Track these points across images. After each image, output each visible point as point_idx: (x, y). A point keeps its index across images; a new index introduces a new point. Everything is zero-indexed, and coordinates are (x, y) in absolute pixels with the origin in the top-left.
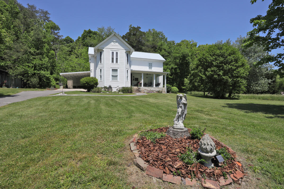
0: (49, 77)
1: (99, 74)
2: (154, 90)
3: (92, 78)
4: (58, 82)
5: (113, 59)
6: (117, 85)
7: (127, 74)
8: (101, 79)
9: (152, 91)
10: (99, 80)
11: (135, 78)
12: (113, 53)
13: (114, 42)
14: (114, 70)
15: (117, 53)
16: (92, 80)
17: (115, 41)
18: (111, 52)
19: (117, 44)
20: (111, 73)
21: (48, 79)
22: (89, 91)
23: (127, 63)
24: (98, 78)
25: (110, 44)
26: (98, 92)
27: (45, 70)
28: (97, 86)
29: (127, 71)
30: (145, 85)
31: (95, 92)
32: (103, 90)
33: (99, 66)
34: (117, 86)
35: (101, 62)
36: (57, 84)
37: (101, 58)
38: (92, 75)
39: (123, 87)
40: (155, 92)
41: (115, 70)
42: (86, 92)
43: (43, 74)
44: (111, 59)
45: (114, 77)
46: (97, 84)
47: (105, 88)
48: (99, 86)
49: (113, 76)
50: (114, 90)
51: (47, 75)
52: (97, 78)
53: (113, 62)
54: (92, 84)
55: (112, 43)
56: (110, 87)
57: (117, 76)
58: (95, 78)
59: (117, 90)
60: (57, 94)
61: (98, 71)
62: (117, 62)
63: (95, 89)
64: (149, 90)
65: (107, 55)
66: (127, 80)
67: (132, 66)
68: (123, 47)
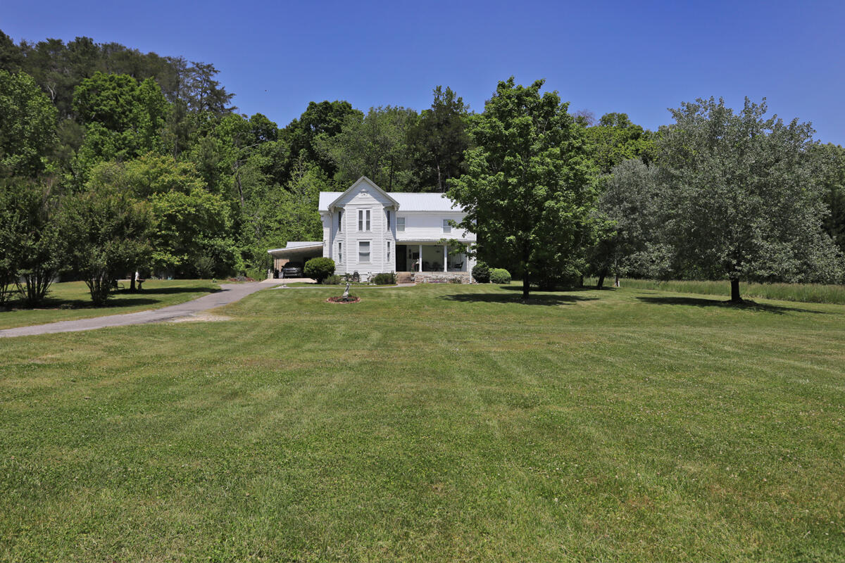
0: (232, 254)
1: (338, 252)
2: (444, 278)
3: (326, 258)
4: (249, 262)
5: (361, 223)
6: (369, 271)
7: (389, 249)
8: (340, 261)
9: (441, 280)
10: (337, 263)
11: (414, 254)
12: (361, 212)
13: (362, 192)
14: (362, 244)
15: (368, 212)
16: (325, 263)
17: (364, 190)
18: (357, 211)
19: (369, 195)
20: (357, 248)
21: (230, 256)
22: (319, 282)
23: (388, 229)
24: (335, 258)
25: (355, 196)
26: (334, 284)
27: (224, 235)
28: (333, 273)
29: (389, 243)
30: (426, 268)
31: (329, 284)
32: (343, 279)
33: (338, 237)
34: (369, 273)
35: (340, 230)
36: (248, 266)
37: (340, 223)
38: (326, 254)
39: (380, 274)
40: (445, 281)
41: (365, 244)
42: (316, 283)
43: (221, 246)
44: (358, 223)
45: (364, 255)
46: (333, 269)
47: (347, 276)
48: (337, 273)
49: (361, 254)
50: (363, 279)
51: (229, 249)
52: (333, 259)
53: (361, 228)
54: (325, 270)
55: (360, 195)
56: (356, 275)
57: (368, 254)
58: (330, 259)
59: (368, 279)
60: (274, 287)
61: (336, 245)
62: (368, 228)
63: (329, 279)
64: (435, 277)
65: (350, 216)
66: (389, 260)
67: (406, 229)
68: (379, 201)
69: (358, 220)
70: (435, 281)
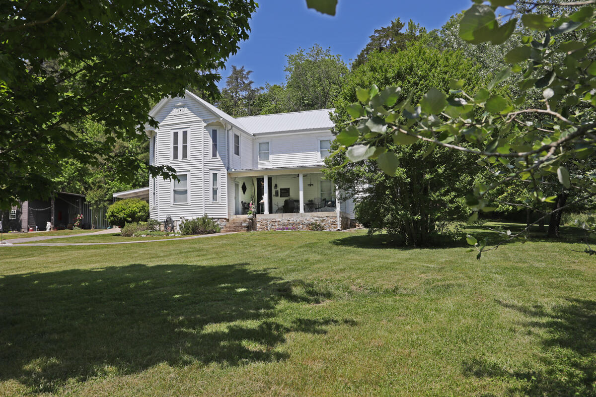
1: (153, 191)
2: (299, 223)
5: (176, 149)
6: (181, 216)
7: (216, 184)
8: (154, 203)
9: (294, 226)
11: (281, 189)
12: (176, 134)
13: (178, 107)
15: (185, 133)
17: (180, 104)
18: (172, 132)
19: (185, 110)
20: (172, 185)
23: (214, 155)
25: (169, 114)
29: (215, 175)
34: (181, 218)
35: (154, 161)
37: (154, 152)
40: (301, 226)
41: (181, 177)
44: (172, 150)
45: (180, 194)
49: (176, 192)
53: (176, 156)
55: (175, 111)
56: (169, 221)
57: (185, 192)
62: (185, 155)
65: (163, 141)
66: (214, 198)
67: (271, 156)
68: (199, 116)
69: (172, 145)
70: (285, 227)
